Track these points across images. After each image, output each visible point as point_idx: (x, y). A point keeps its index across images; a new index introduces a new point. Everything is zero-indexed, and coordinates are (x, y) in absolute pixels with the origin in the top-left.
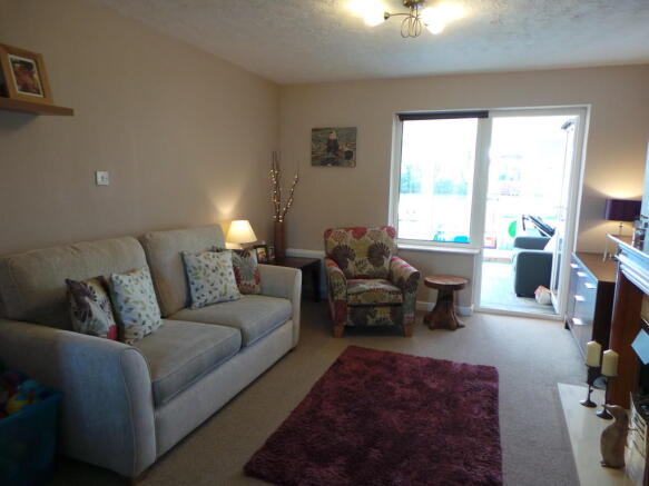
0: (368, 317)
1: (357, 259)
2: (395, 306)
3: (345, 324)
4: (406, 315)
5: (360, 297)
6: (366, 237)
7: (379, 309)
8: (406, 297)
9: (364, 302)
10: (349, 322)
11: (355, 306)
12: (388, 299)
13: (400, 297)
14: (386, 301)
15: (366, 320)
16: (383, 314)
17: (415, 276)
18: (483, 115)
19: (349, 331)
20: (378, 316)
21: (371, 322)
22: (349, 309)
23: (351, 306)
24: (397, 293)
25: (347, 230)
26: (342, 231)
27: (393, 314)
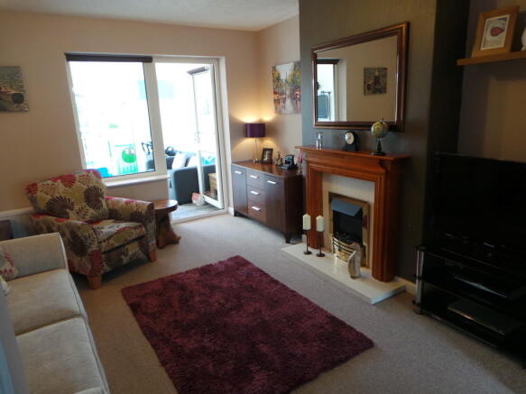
0: (123, 257)
1: (76, 207)
2: (140, 239)
3: (102, 272)
4: (150, 244)
5: (112, 241)
6: (77, 183)
7: (129, 247)
8: (148, 228)
9: (116, 245)
10: (107, 268)
11: (109, 251)
12: (136, 234)
13: (144, 229)
14: (134, 237)
15: (121, 260)
16: (133, 249)
17: (151, 207)
18: (147, 60)
19: (107, 277)
20: (130, 253)
21: (125, 260)
22: (103, 256)
23: (104, 253)
24: (140, 226)
25: (55, 180)
26: (50, 182)
27: (141, 246)
